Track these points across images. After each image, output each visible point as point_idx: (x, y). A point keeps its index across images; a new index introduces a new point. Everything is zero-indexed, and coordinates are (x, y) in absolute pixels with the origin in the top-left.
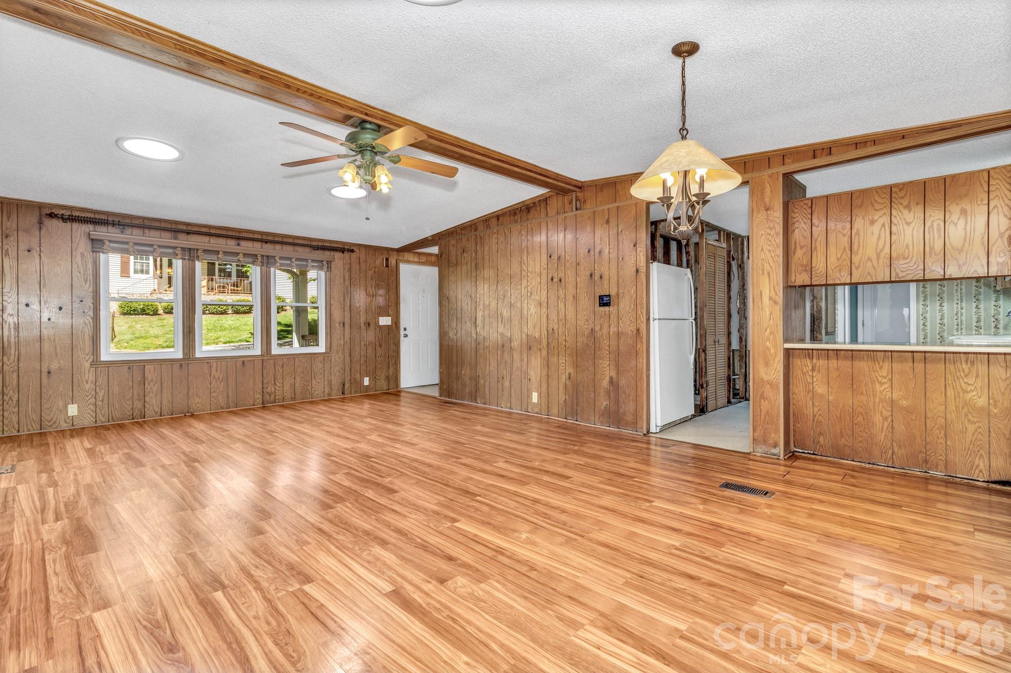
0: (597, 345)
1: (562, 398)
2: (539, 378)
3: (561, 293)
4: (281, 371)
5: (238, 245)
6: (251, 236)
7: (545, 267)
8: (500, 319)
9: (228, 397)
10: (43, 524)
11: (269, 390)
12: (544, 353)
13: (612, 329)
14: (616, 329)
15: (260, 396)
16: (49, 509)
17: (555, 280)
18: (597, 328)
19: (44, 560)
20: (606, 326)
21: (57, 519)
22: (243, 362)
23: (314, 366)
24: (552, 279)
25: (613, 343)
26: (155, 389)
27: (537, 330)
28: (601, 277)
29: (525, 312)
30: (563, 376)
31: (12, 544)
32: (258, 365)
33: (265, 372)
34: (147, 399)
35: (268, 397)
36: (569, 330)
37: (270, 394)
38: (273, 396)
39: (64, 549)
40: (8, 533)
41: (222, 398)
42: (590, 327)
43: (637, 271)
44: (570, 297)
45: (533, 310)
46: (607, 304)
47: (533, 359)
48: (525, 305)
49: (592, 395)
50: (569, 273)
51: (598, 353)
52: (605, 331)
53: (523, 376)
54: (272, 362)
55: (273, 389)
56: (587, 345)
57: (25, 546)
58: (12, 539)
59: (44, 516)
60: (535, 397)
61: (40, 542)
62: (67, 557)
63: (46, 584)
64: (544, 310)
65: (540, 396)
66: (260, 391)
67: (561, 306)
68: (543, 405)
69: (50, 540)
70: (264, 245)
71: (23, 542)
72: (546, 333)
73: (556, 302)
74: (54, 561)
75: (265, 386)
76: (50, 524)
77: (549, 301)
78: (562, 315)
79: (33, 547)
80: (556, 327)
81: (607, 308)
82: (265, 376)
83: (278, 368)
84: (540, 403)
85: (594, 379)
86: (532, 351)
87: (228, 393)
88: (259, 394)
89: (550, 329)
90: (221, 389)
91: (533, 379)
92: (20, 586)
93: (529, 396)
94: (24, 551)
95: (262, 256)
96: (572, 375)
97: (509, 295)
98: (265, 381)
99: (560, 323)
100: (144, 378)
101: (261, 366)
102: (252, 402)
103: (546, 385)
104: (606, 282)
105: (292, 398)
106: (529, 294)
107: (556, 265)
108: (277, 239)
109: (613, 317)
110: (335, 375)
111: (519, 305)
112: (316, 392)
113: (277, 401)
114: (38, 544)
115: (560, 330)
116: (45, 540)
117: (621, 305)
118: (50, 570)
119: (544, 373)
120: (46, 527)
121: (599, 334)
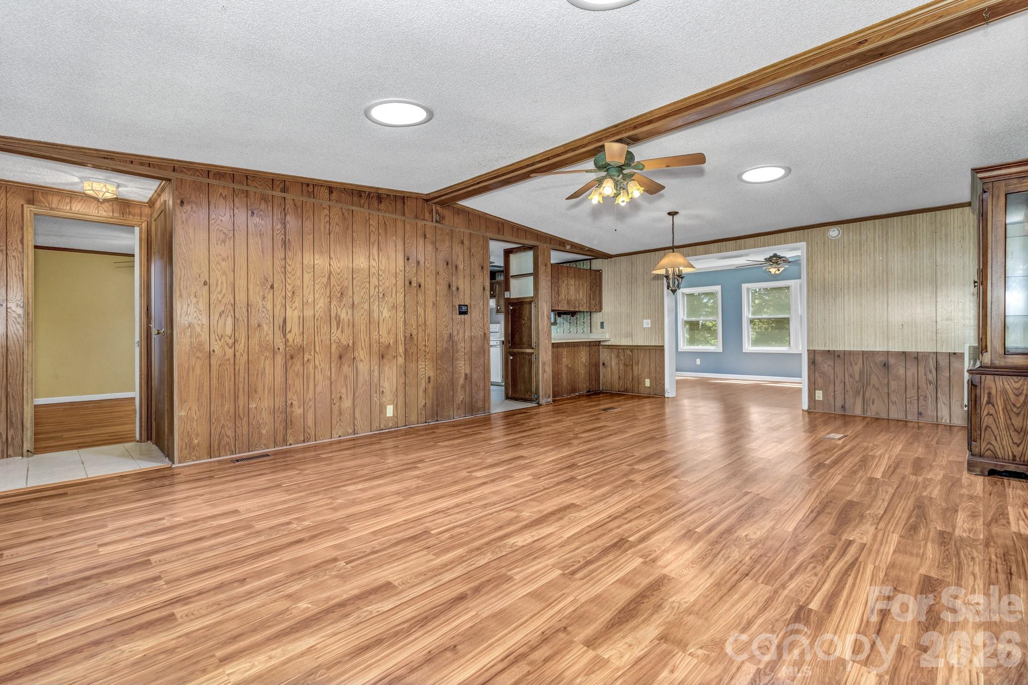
0: (455, 348)
1: (422, 402)
2: (394, 389)
3: (421, 298)
7: (402, 268)
8: (334, 323)
10: (866, 544)
12: (401, 360)
13: (466, 334)
14: (469, 334)
16: (847, 562)
17: (414, 284)
18: (455, 333)
19: (885, 512)
20: (461, 332)
21: (850, 543)
24: (410, 283)
25: (468, 346)
27: (392, 336)
28: (458, 289)
29: (376, 315)
30: (423, 381)
31: (900, 536)
36: (429, 336)
39: (868, 512)
40: (900, 552)
42: (449, 332)
43: (484, 289)
44: (430, 304)
45: (386, 314)
46: (465, 313)
47: (386, 369)
48: (375, 308)
49: (451, 393)
50: (428, 279)
51: (456, 355)
52: (461, 335)
53: (373, 390)
56: (446, 348)
57: (892, 529)
58: (899, 542)
59: (857, 555)
60: (390, 411)
61: (879, 528)
62: (870, 506)
63: (892, 498)
64: (401, 314)
65: (396, 408)
67: (421, 311)
68: (400, 417)
69: (871, 525)
71: (891, 534)
72: (403, 339)
73: (415, 307)
74: (879, 507)
76: (859, 541)
77: (407, 305)
78: (421, 320)
79: (887, 525)
80: (414, 332)
81: (463, 316)
84: (395, 416)
85: (452, 379)
86: (385, 360)
89: (408, 335)
91: (387, 391)
92: (907, 503)
93: (382, 410)
94: (893, 526)
96: (432, 378)
97: (350, 293)
99: (420, 329)
103: (403, 395)
104: (462, 294)
106: (381, 296)
107: (414, 269)
109: (468, 324)
111: (366, 306)
114: (882, 525)
115: (419, 336)
116: (874, 527)
117: (473, 315)
118: (886, 504)
119: (402, 380)
120: (865, 540)
121: (456, 338)
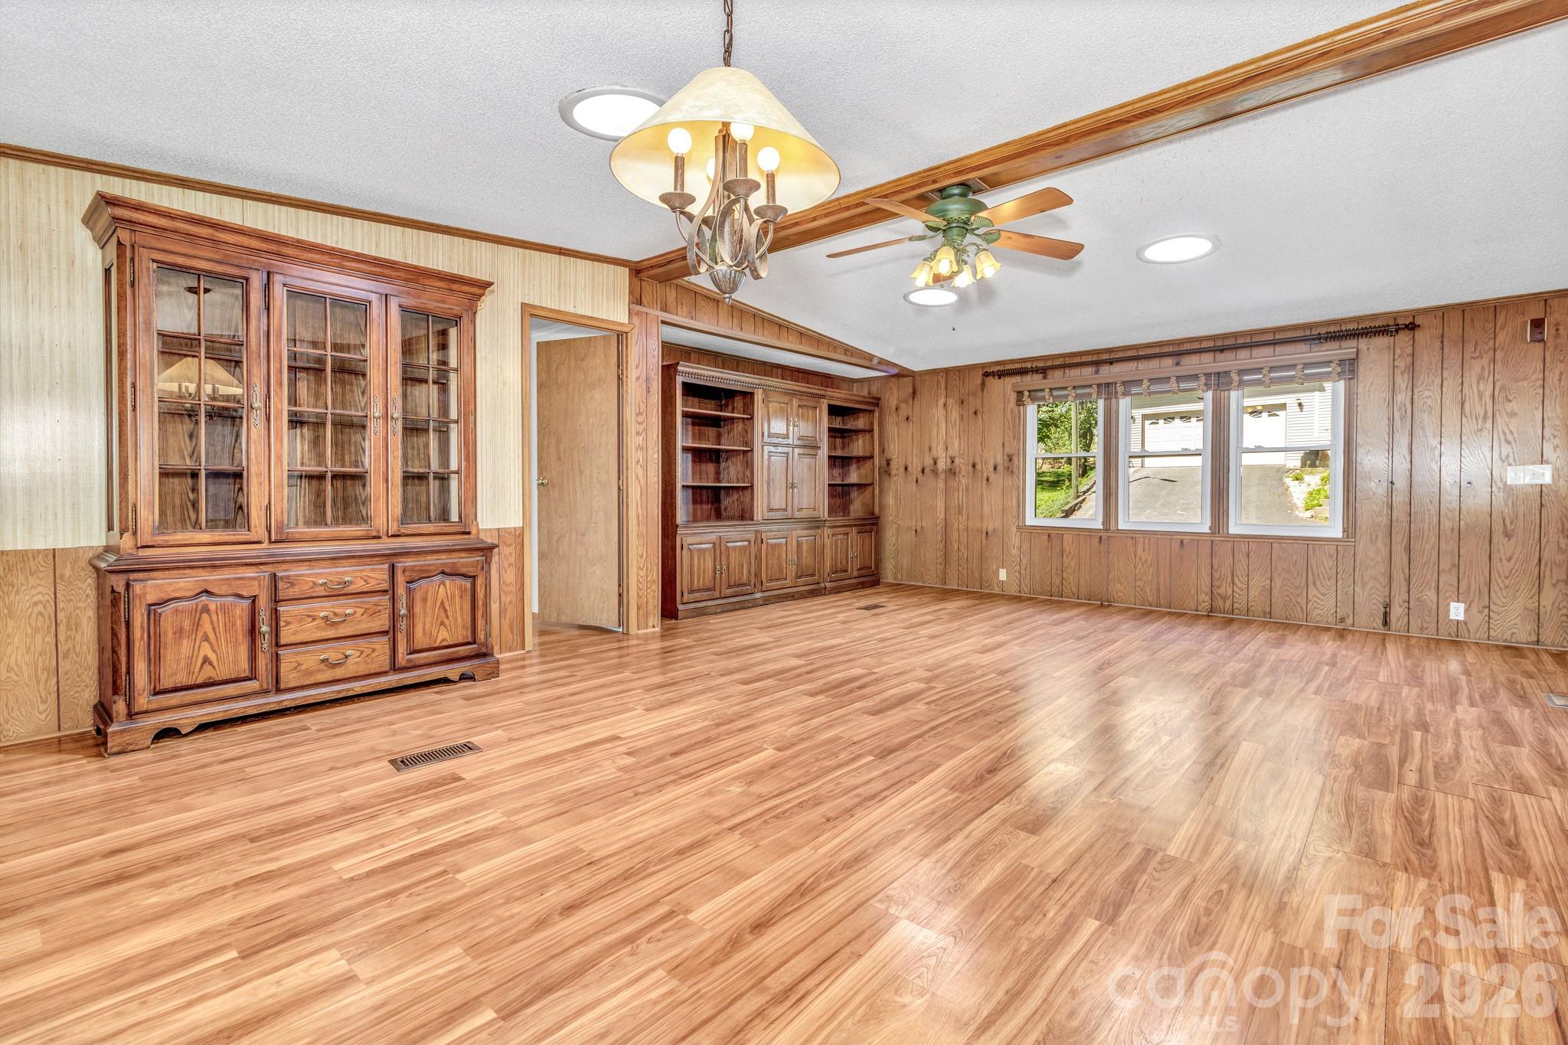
4: (1245, 563)
5: (1178, 364)
6: (1196, 346)
9: (1158, 591)
11: (1222, 591)
15: (1207, 598)
22: (1182, 542)
23: (1313, 562)
26: (1073, 564)
32: (1205, 550)
33: (1216, 561)
34: (1065, 574)
35: (1221, 603)
37: (1224, 598)
38: (1228, 603)
41: (1151, 590)
54: (1230, 545)
55: (1230, 592)
66: (1208, 590)
70: (1219, 356)
75: (1216, 583)
82: (1215, 567)
83: (1239, 556)
87: (1158, 584)
88: (1206, 594)
90: (1150, 578)
95: (1207, 375)
98: (1216, 575)
100: (1062, 551)
101: (1209, 551)
102: (1193, 607)
105: (1265, 614)
108: (1241, 341)
110: (1364, 585)
112: (1317, 611)
113: (1236, 611)
